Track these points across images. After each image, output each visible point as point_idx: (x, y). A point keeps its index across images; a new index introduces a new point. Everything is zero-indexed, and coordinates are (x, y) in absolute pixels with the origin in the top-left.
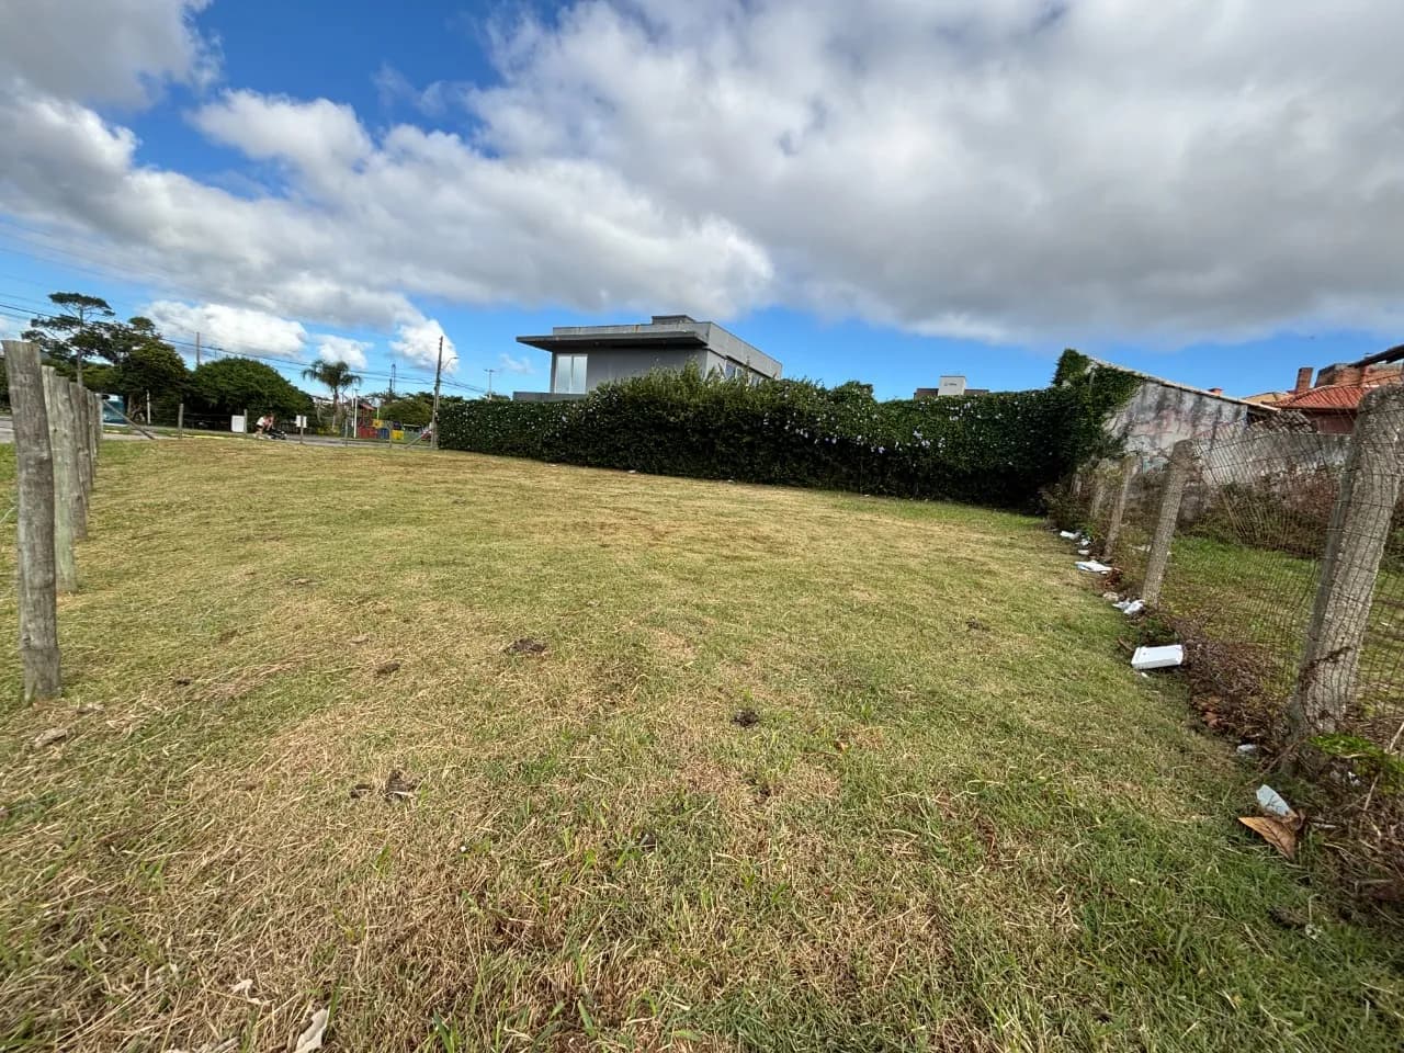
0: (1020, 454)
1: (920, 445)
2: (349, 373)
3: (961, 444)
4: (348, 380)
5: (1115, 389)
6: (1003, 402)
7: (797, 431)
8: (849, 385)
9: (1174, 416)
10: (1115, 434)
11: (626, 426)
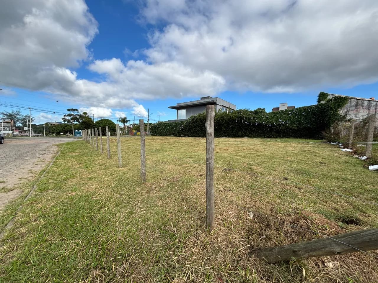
0: (312, 123)
1: (281, 123)
2: (127, 120)
3: (293, 122)
4: (127, 122)
5: (341, 102)
6: (305, 109)
7: (245, 123)
8: (258, 109)
9: (362, 108)
10: (343, 114)
11: (198, 125)
